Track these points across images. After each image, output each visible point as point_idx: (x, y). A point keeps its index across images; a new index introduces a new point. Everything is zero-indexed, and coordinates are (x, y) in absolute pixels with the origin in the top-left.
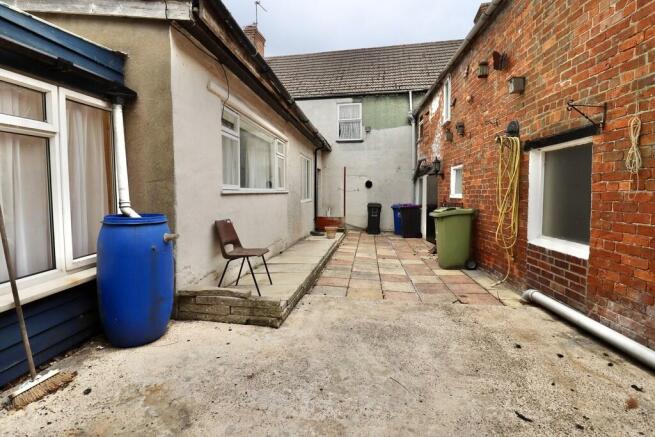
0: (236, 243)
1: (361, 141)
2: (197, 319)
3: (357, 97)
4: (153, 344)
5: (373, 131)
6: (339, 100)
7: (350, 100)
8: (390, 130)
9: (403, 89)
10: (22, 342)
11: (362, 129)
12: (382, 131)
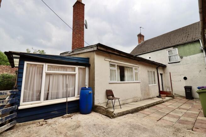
0: (113, 96)
1: (179, 62)
2: (97, 112)
3: (174, 47)
4: (87, 115)
5: (184, 58)
6: (167, 49)
7: (172, 48)
8: (192, 56)
9: (196, 39)
10: (66, 108)
11: (179, 57)
12: (188, 57)
